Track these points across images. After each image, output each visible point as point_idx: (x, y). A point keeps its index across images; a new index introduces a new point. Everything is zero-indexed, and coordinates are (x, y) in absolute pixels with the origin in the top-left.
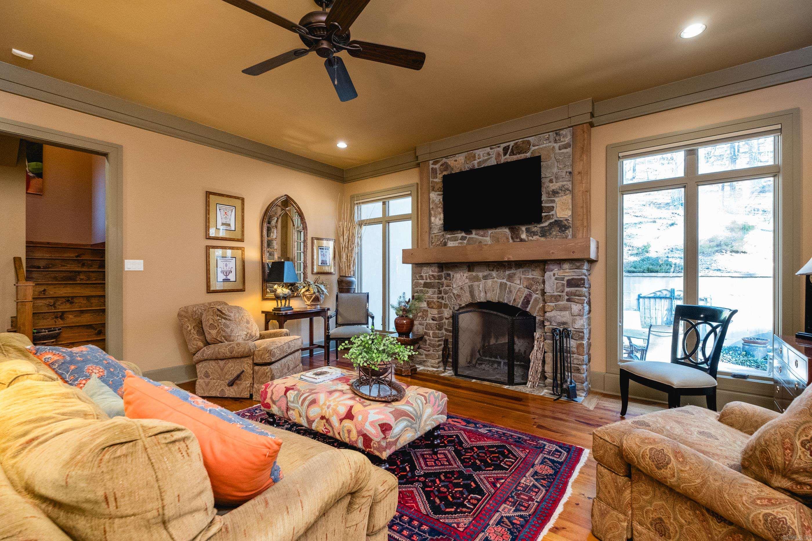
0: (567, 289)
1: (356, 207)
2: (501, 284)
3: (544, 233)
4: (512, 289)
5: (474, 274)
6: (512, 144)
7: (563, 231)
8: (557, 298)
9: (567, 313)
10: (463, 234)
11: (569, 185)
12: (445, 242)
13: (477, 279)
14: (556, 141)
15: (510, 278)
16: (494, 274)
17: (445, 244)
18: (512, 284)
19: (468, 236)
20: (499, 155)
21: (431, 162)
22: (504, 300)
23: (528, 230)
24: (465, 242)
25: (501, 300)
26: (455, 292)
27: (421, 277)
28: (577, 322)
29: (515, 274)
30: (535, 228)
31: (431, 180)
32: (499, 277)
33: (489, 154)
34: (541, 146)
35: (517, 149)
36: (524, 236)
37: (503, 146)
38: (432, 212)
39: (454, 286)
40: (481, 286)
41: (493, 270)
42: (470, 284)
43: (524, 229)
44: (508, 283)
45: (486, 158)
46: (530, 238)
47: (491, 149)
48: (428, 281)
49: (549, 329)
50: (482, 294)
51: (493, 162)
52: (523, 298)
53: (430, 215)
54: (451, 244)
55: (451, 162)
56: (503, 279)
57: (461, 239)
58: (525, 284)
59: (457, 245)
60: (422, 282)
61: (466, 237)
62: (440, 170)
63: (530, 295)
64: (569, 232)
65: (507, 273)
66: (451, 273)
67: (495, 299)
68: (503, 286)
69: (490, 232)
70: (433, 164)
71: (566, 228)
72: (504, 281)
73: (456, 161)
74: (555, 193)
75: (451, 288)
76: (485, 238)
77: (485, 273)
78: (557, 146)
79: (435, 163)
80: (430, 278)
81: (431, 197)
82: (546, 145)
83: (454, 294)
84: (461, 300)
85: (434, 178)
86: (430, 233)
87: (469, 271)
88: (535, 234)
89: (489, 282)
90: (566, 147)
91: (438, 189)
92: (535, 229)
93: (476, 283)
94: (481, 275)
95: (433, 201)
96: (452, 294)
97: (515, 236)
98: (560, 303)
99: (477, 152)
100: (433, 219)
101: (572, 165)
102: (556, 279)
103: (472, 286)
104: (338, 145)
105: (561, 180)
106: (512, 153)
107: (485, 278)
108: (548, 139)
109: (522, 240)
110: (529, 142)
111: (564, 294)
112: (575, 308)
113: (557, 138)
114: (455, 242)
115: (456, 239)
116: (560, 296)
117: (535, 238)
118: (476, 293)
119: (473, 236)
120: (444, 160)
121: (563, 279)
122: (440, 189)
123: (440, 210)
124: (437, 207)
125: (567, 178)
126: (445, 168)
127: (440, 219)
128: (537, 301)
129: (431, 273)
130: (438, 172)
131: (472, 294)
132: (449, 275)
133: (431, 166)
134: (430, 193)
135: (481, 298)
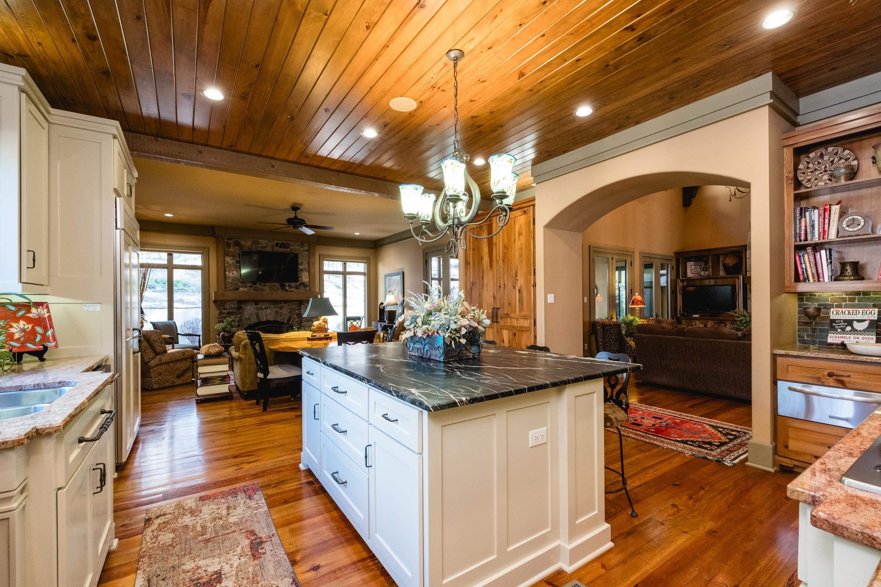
2: (276, 311)
3: (297, 287)
4: (282, 313)
5: (259, 306)
6: (280, 242)
7: (305, 287)
10: (251, 284)
11: (307, 268)
13: (261, 309)
15: (281, 308)
16: (272, 306)
17: (238, 289)
18: (282, 311)
19: (254, 286)
20: (273, 246)
21: (226, 238)
23: (289, 286)
24: (252, 288)
26: (246, 317)
27: (225, 309)
29: (283, 307)
30: (293, 284)
31: (226, 249)
32: (275, 308)
33: (267, 244)
34: (294, 248)
35: (283, 246)
36: (287, 288)
37: (276, 242)
38: (227, 269)
39: (245, 313)
40: (264, 313)
41: (271, 304)
42: (256, 312)
43: (287, 284)
44: (280, 311)
45: (265, 246)
46: (290, 289)
47: (268, 242)
48: (231, 311)
50: (264, 317)
51: (269, 249)
53: (225, 270)
54: (241, 289)
55: (243, 243)
56: (277, 309)
57: (249, 287)
58: (289, 311)
60: (226, 311)
63: (291, 316)
64: (308, 288)
65: (279, 305)
66: (243, 306)
67: (272, 319)
68: (277, 312)
69: (268, 284)
71: (307, 286)
73: (246, 242)
74: (302, 270)
75: (243, 314)
77: (266, 306)
78: (302, 249)
79: (229, 239)
80: (232, 309)
81: (225, 259)
82: (297, 247)
85: (228, 248)
86: (225, 282)
87: (256, 304)
88: (292, 287)
89: (269, 311)
90: (306, 251)
93: (260, 312)
94: (263, 306)
95: (228, 263)
97: (283, 287)
99: (261, 241)
100: (227, 273)
101: (309, 260)
103: (258, 313)
105: (303, 265)
106: (280, 247)
107: (266, 308)
108: (298, 245)
109: (287, 291)
110: (289, 244)
113: (303, 246)
115: (245, 287)
117: (293, 289)
118: (261, 316)
119: (258, 286)
120: (236, 240)
122: (233, 256)
123: (233, 268)
124: (231, 266)
125: (307, 265)
126: (237, 244)
127: (233, 274)
128: (294, 318)
129: (233, 306)
130: (232, 245)
131: (258, 316)
132: (242, 307)
133: (226, 241)
134: (225, 257)
135: (264, 319)
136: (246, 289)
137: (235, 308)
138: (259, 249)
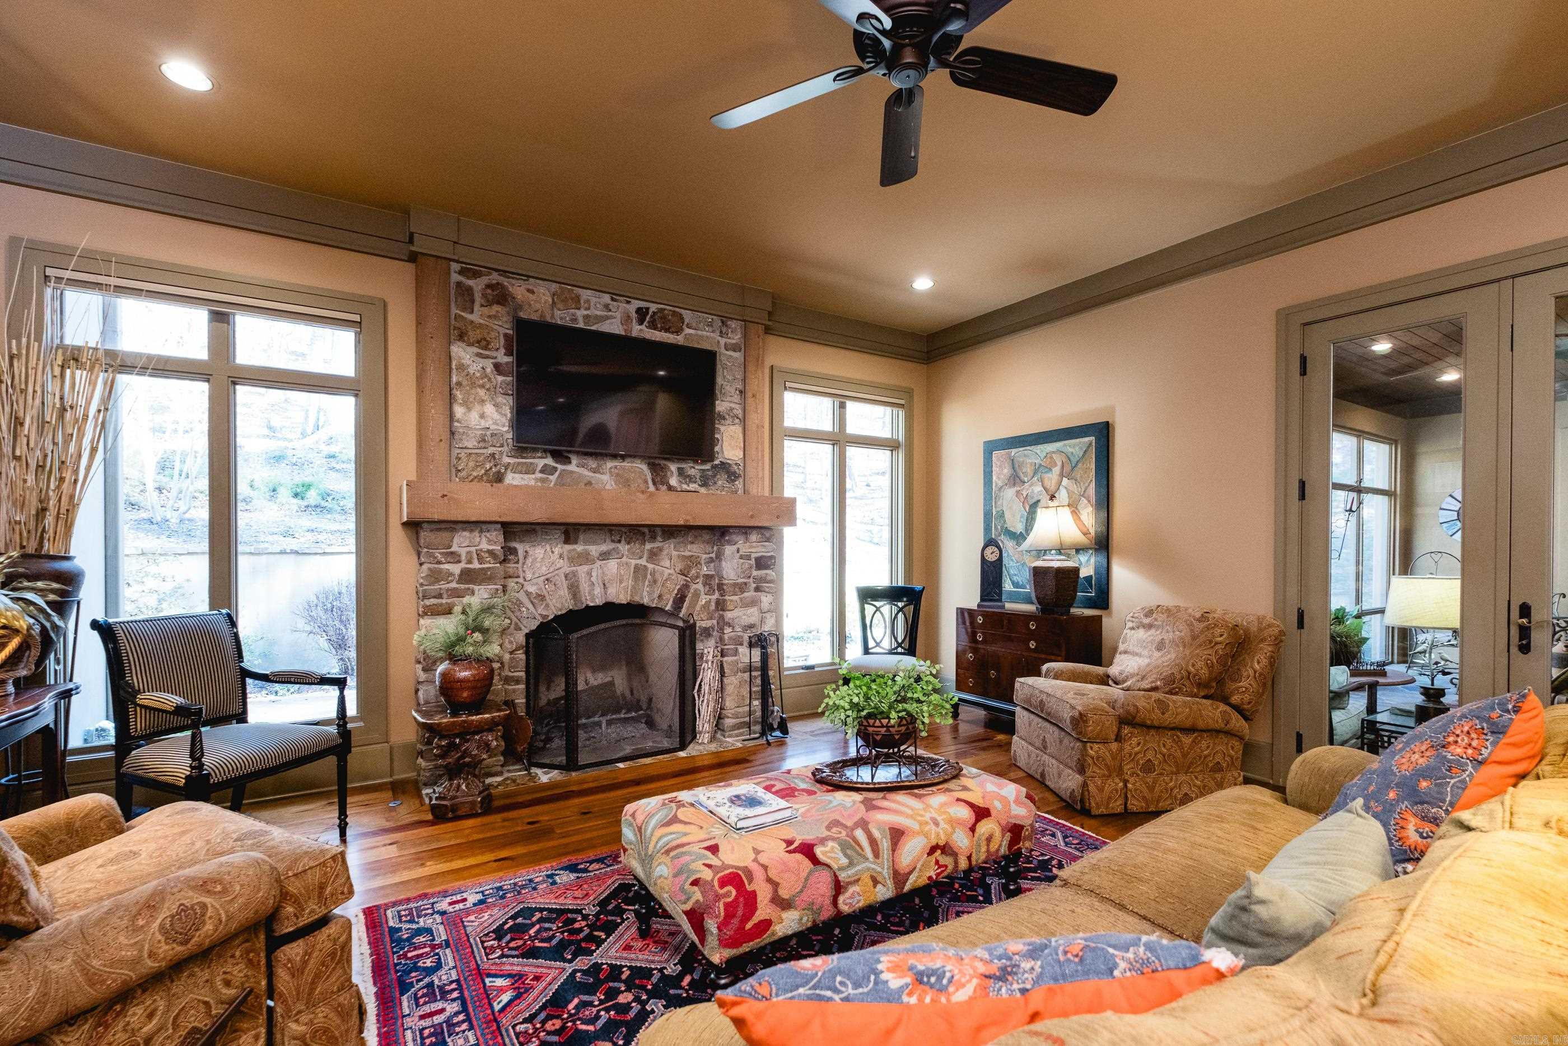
0: (755, 573)
1: (48, 292)
2: (637, 568)
3: (706, 479)
4: (657, 575)
5: (578, 548)
6: (653, 308)
7: (734, 481)
8: (742, 588)
9: (754, 611)
10: (549, 461)
11: (739, 412)
12: (499, 472)
13: (585, 558)
14: (721, 335)
15: (654, 556)
16: (623, 548)
17: (499, 478)
18: (657, 567)
19: (559, 467)
20: (627, 318)
21: (455, 266)
22: (642, 598)
23: (681, 472)
24: (553, 478)
25: (637, 599)
26: (532, 589)
27: (453, 557)
28: (767, 621)
29: (661, 549)
30: (694, 469)
31: (454, 311)
32: (632, 554)
33: (607, 307)
34: (700, 333)
35: (660, 320)
36: (673, 481)
37: (637, 304)
38: (459, 394)
39: (529, 576)
40: (594, 574)
41: (619, 541)
42: (567, 569)
43: (673, 467)
44: (650, 566)
45: (599, 313)
46: (685, 487)
47: (613, 299)
48: (476, 565)
49: (730, 638)
50: (598, 590)
51: (614, 328)
52: (676, 592)
53: (451, 399)
54: (512, 479)
55: (519, 292)
56: (641, 558)
57: (542, 471)
58: (679, 566)
59: (533, 483)
60: (456, 569)
61: (556, 469)
62: (484, 295)
63: (686, 586)
64: (739, 484)
65: (648, 546)
66: (520, 546)
67: (623, 599)
68: (639, 571)
69: (610, 464)
70: (461, 272)
71: (736, 476)
72: (643, 562)
73: (532, 292)
74: (722, 417)
75: (521, 580)
76: (597, 475)
77: (604, 548)
78: (723, 341)
79: (466, 272)
80: (481, 560)
81: (453, 354)
82: (706, 332)
83: (528, 594)
84: (547, 605)
85: (464, 310)
86: (451, 446)
87: (567, 541)
88: (691, 479)
89: (612, 565)
90: (735, 348)
91: (478, 342)
92: (692, 472)
93: (582, 570)
94: (594, 550)
95: (461, 367)
96: (522, 596)
97: (659, 478)
98: (746, 594)
99: (585, 294)
100: (459, 411)
101: (744, 380)
102: (741, 557)
103: (574, 574)
104: (164, 68)
105: (729, 399)
106: (653, 326)
107: (605, 556)
108: (712, 325)
109: (670, 488)
110: (681, 317)
111: (751, 580)
112: (766, 600)
113: (724, 330)
114: (526, 476)
115: (530, 470)
116: (746, 584)
117: (693, 486)
118: (584, 587)
119: (572, 467)
120: (495, 278)
121: (749, 558)
122: (483, 343)
123: (482, 392)
124: (473, 385)
125: (737, 398)
126: (499, 296)
127: (482, 416)
128: (697, 595)
129: (485, 546)
130: (478, 299)
131: (574, 589)
132: (514, 551)
133: (455, 277)
134: (450, 343)
135: (596, 598)
136: (529, 480)
137: (491, 553)
138: (581, 325)
